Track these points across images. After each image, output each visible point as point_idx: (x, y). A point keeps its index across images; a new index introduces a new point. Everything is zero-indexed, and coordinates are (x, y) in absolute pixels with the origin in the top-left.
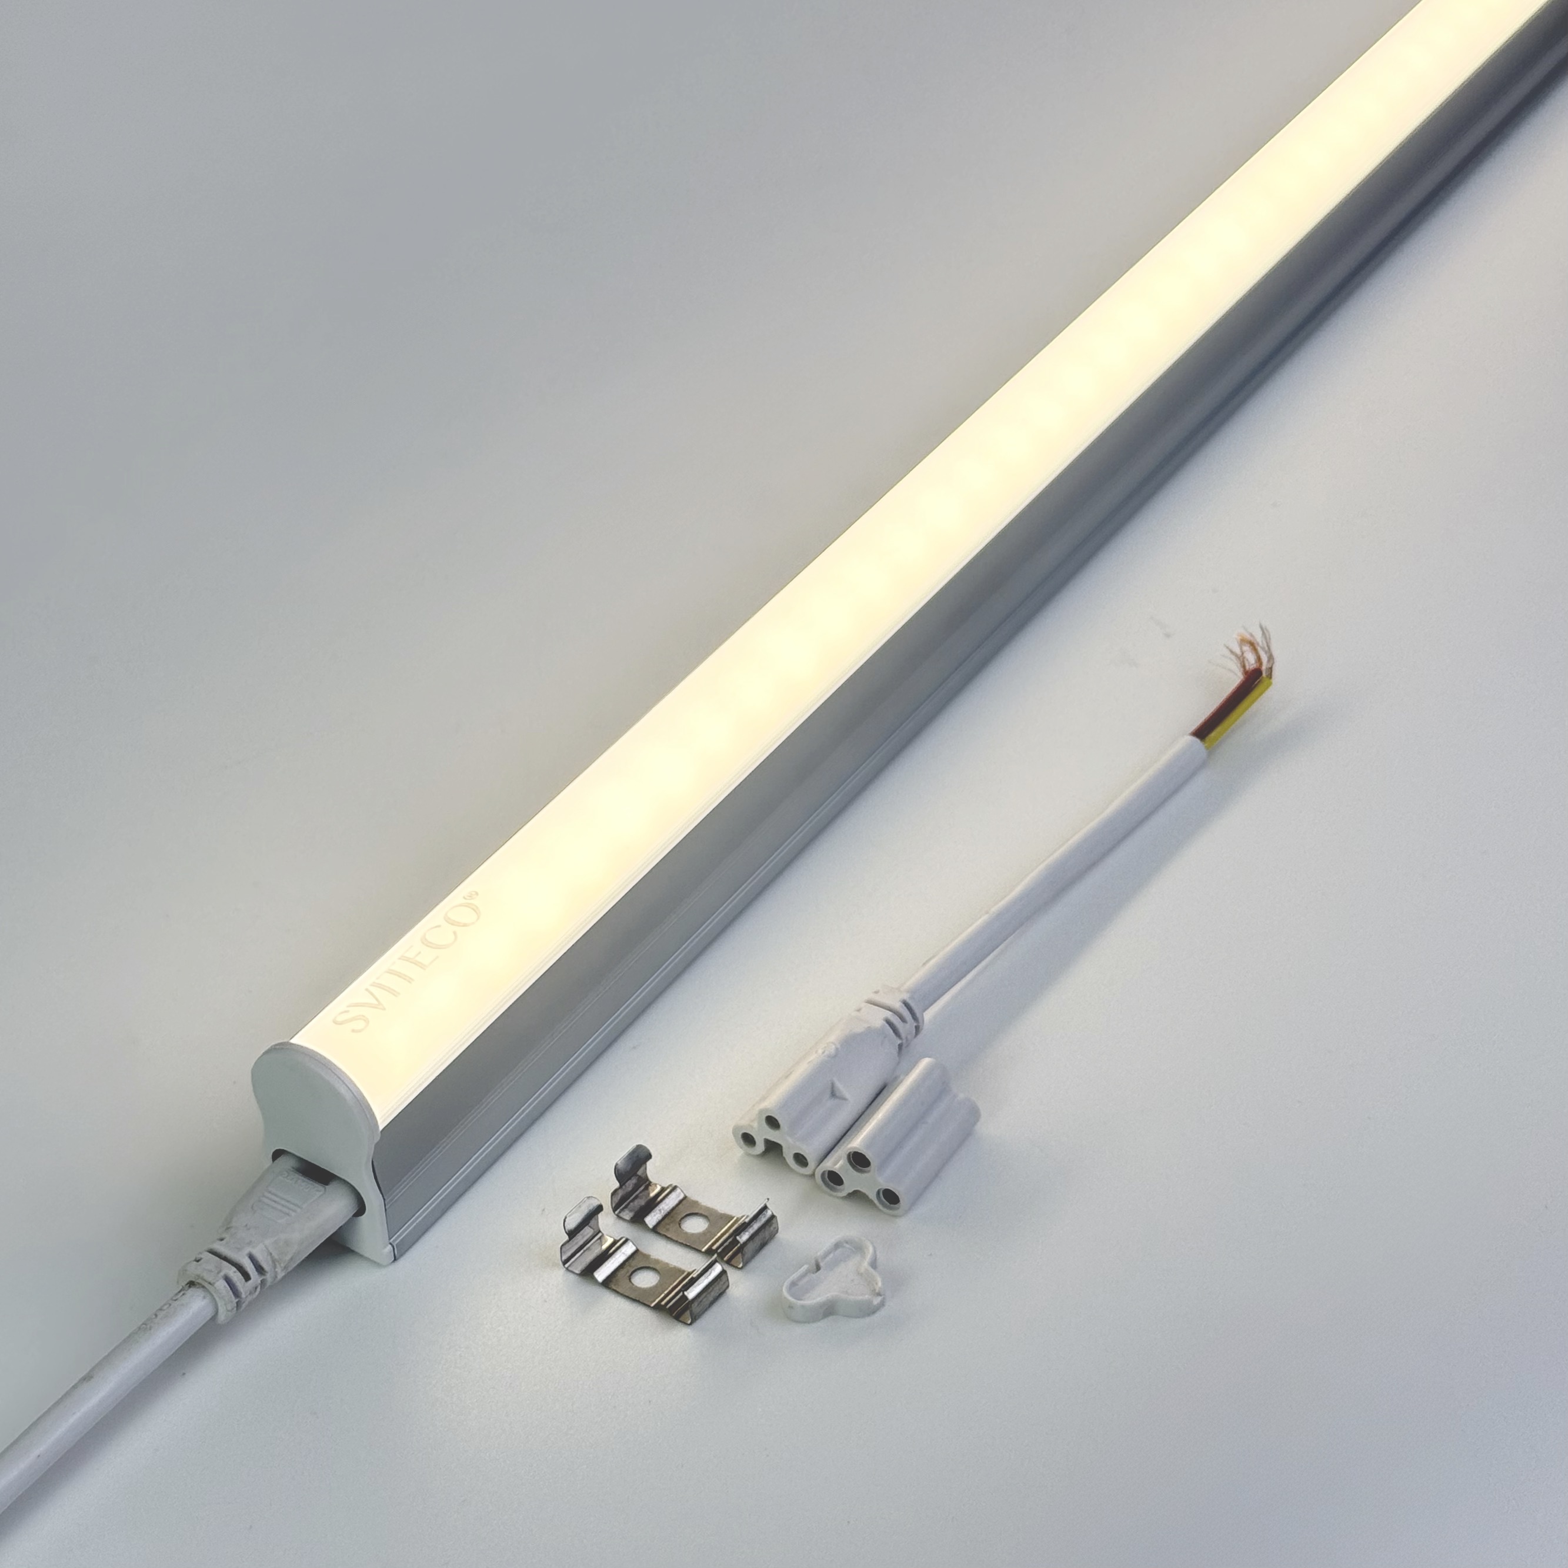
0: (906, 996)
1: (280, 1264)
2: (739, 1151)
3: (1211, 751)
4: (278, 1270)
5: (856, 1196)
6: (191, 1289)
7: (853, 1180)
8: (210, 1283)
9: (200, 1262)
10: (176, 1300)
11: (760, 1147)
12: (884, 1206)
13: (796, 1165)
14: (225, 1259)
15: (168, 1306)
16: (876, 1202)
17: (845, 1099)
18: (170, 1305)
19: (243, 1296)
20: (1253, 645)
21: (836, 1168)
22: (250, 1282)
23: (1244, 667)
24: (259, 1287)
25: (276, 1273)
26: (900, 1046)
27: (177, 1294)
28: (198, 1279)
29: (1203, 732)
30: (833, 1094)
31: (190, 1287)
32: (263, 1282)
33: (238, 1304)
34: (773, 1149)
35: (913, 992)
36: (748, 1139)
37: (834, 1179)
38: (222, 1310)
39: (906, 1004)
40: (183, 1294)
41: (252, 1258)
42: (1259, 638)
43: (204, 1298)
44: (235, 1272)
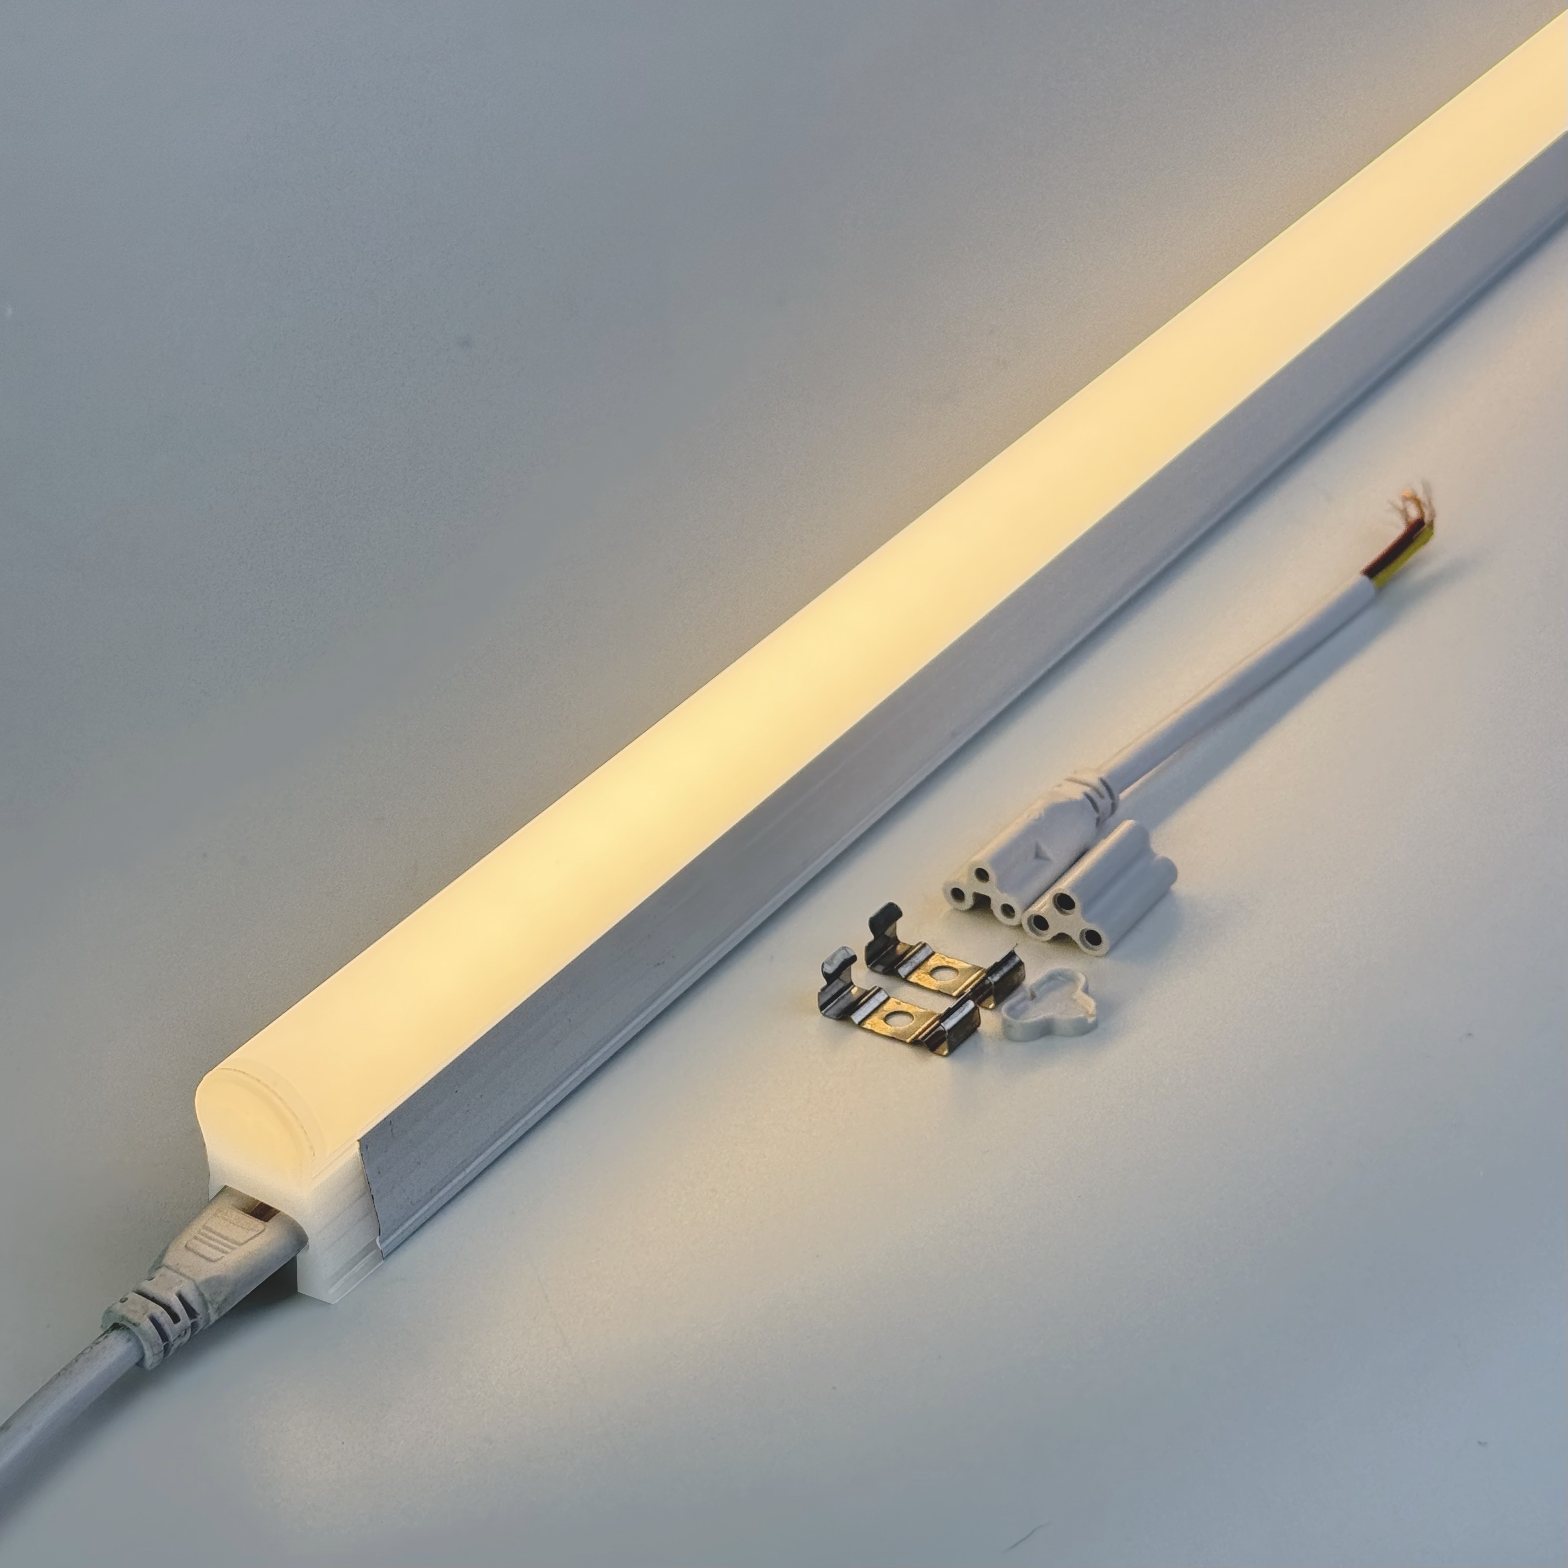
0: (1103, 775)
1: (212, 1304)
2: (948, 905)
3: (1380, 590)
4: (211, 1311)
5: (1062, 939)
6: (114, 1332)
7: (1059, 923)
8: (134, 1324)
9: (125, 1303)
10: (97, 1343)
11: (969, 901)
12: (1087, 947)
13: (1004, 917)
14: (153, 1300)
15: (89, 1349)
16: (1079, 942)
17: (1047, 859)
18: (92, 1348)
19: (171, 1339)
20: (1418, 503)
21: (1042, 912)
22: (179, 1324)
23: (1406, 520)
24: (190, 1330)
25: (209, 1315)
26: (1098, 820)
27: (99, 1337)
28: (122, 1321)
29: (1372, 571)
30: (1038, 855)
31: (112, 1330)
32: (194, 1326)
33: (166, 1349)
34: (982, 903)
35: (1113, 775)
36: (958, 894)
37: (1040, 923)
38: (148, 1354)
39: (1103, 782)
40: (106, 1337)
41: (181, 1297)
42: (1421, 495)
43: (129, 1340)
44: (162, 1313)
